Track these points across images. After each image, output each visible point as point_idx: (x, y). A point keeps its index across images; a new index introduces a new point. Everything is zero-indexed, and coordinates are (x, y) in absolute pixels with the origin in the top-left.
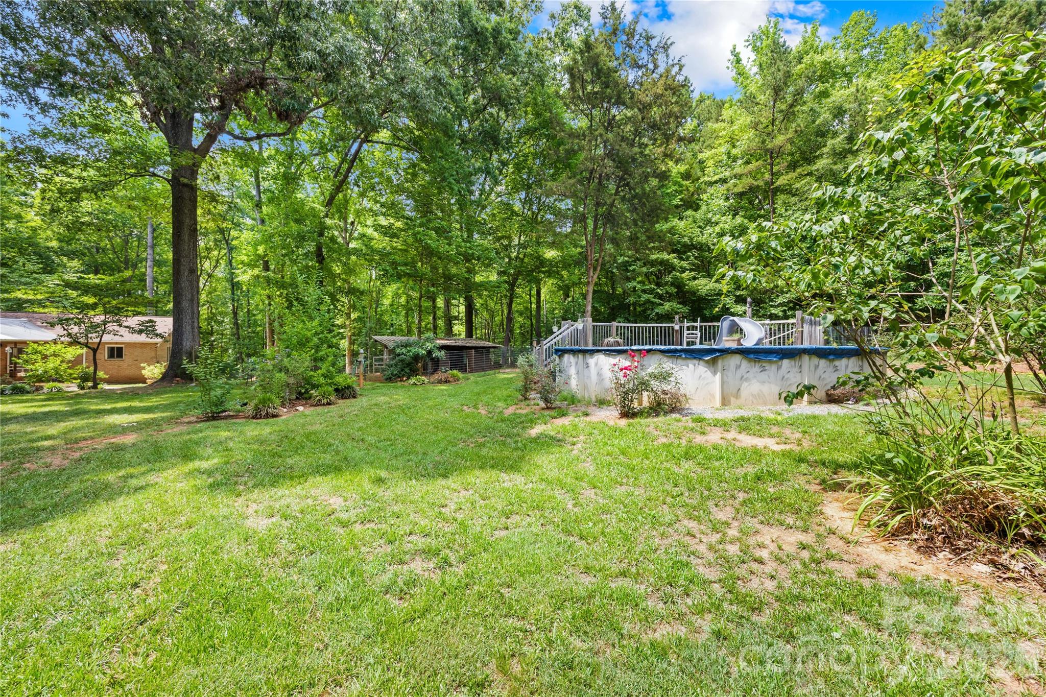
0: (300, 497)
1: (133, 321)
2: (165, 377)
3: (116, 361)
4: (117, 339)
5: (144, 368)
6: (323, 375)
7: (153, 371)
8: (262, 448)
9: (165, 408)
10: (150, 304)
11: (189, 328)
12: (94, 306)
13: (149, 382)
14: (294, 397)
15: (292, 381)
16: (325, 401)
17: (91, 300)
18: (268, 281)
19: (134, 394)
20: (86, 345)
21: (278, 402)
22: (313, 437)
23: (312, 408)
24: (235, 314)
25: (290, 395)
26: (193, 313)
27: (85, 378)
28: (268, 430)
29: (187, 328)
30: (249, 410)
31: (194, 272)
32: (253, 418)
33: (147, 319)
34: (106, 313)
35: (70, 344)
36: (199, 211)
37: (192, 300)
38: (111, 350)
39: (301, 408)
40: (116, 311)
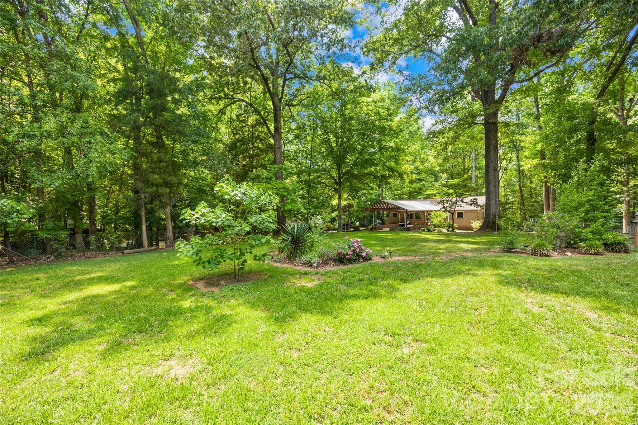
0: (562, 304)
1: (468, 200)
2: (482, 228)
3: (460, 219)
4: (462, 209)
5: (472, 223)
6: (591, 232)
7: (476, 225)
8: (537, 272)
9: (483, 243)
10: (475, 190)
11: (494, 201)
12: (452, 194)
13: (475, 230)
14: (564, 246)
15: (562, 234)
16: (593, 251)
17: (451, 191)
18: (544, 166)
19: (468, 235)
20: (450, 212)
21: (550, 247)
22: (577, 274)
23: (579, 255)
24: (521, 190)
25: (560, 244)
26: (496, 193)
27: (449, 226)
28: (542, 263)
29: (493, 201)
30: (529, 249)
31: (496, 170)
32: (532, 255)
33: (473, 198)
34: (457, 196)
35: (445, 211)
36: (499, 134)
37: (495, 186)
38: (459, 213)
39: (569, 254)
40: (461, 195)
